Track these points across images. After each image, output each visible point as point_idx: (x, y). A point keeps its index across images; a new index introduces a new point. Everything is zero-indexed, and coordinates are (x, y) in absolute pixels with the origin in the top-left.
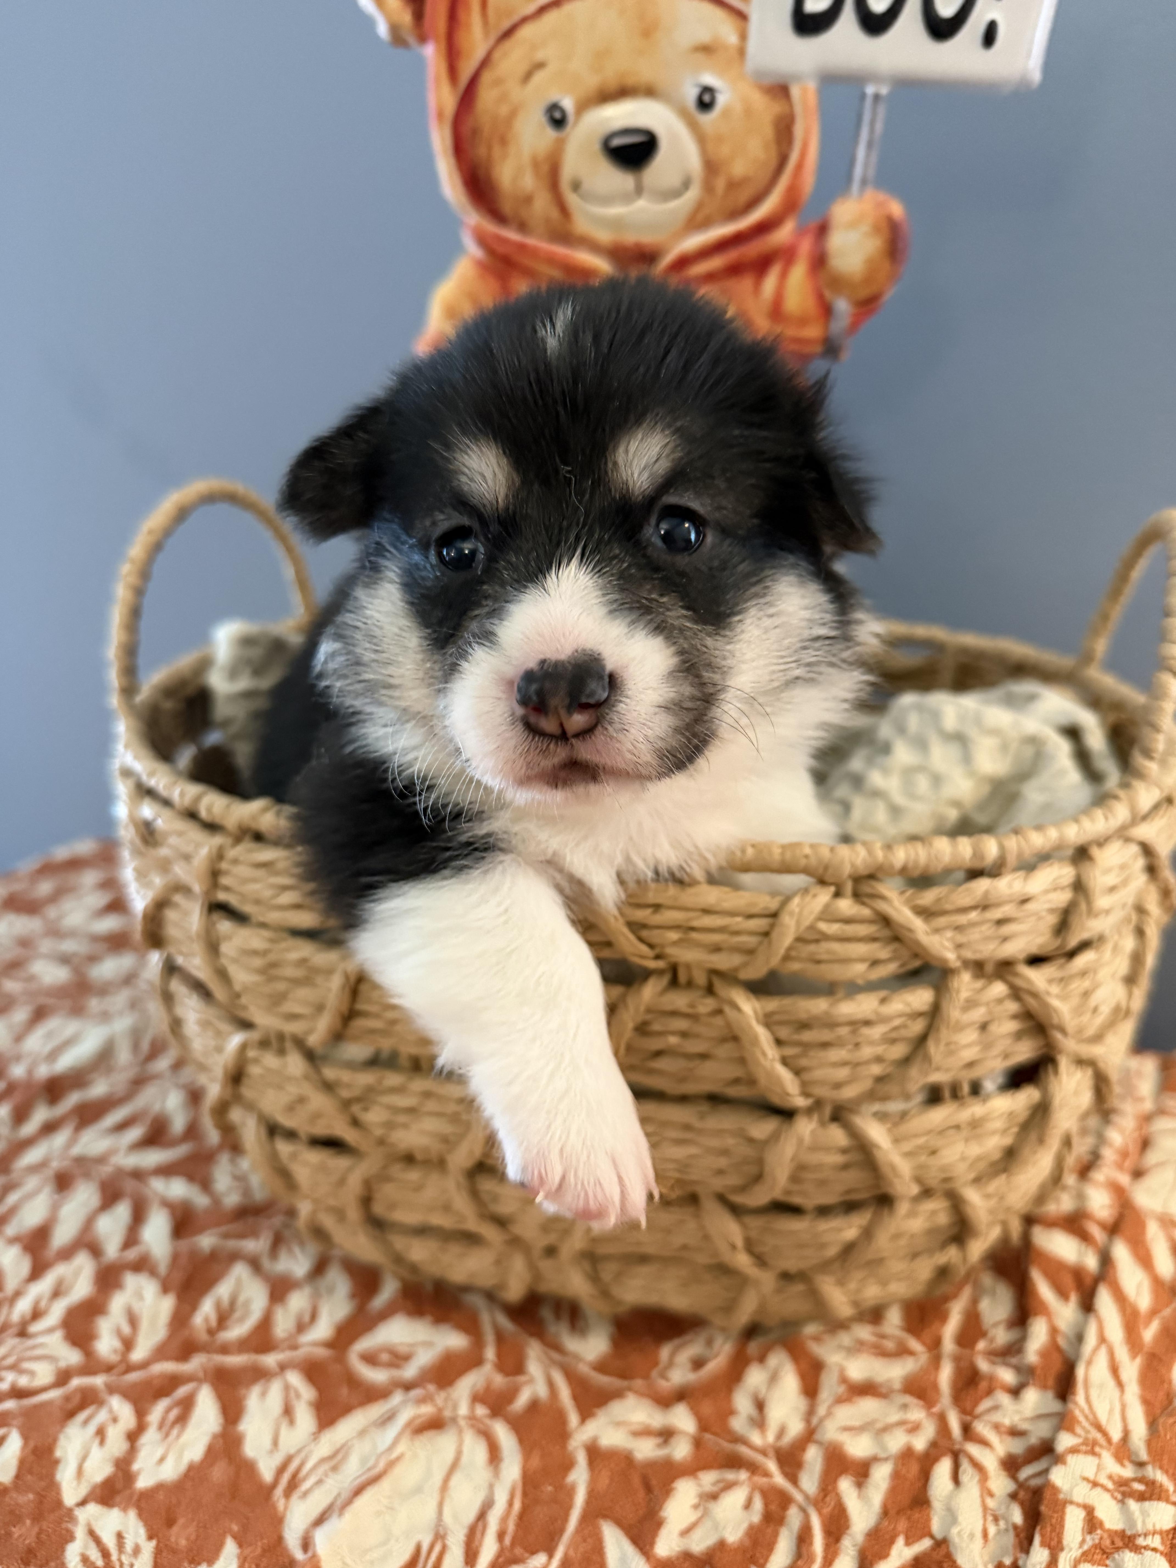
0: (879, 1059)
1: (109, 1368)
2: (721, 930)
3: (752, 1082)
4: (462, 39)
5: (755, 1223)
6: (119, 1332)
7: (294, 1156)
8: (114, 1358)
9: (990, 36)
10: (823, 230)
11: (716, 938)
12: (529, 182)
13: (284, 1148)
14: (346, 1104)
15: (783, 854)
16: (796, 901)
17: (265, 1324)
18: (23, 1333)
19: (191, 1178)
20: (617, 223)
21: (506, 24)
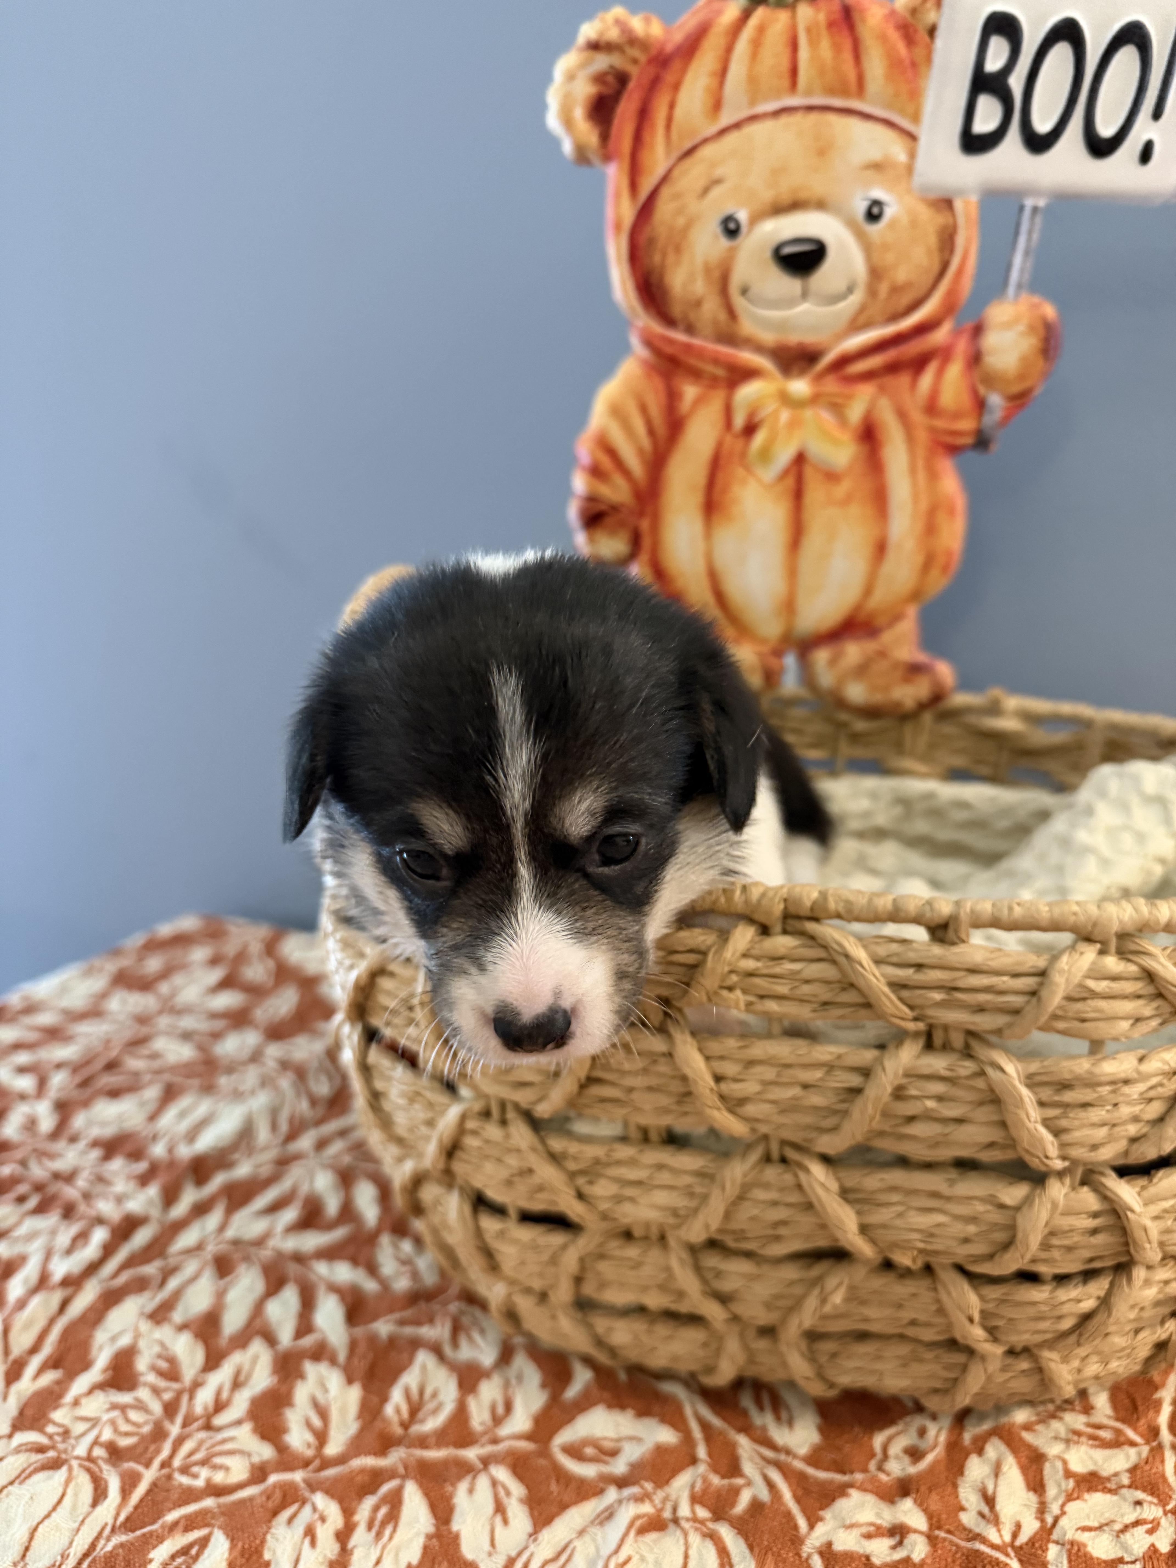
0: (1136, 1119)
1: (306, 1464)
2: (988, 990)
3: (1012, 1143)
4: (645, 157)
5: (994, 1292)
6: (309, 1425)
7: (501, 1234)
8: (310, 1453)
9: (1146, 154)
10: (978, 330)
11: (982, 998)
12: (700, 287)
13: (490, 1224)
14: (572, 1175)
15: (1050, 911)
16: (1065, 958)
17: (461, 1414)
18: (208, 1427)
19: (355, 1261)
20: (782, 326)
21: (688, 145)
